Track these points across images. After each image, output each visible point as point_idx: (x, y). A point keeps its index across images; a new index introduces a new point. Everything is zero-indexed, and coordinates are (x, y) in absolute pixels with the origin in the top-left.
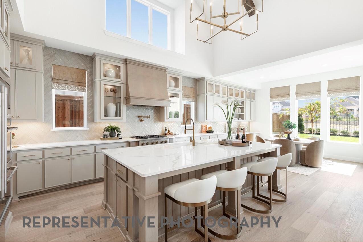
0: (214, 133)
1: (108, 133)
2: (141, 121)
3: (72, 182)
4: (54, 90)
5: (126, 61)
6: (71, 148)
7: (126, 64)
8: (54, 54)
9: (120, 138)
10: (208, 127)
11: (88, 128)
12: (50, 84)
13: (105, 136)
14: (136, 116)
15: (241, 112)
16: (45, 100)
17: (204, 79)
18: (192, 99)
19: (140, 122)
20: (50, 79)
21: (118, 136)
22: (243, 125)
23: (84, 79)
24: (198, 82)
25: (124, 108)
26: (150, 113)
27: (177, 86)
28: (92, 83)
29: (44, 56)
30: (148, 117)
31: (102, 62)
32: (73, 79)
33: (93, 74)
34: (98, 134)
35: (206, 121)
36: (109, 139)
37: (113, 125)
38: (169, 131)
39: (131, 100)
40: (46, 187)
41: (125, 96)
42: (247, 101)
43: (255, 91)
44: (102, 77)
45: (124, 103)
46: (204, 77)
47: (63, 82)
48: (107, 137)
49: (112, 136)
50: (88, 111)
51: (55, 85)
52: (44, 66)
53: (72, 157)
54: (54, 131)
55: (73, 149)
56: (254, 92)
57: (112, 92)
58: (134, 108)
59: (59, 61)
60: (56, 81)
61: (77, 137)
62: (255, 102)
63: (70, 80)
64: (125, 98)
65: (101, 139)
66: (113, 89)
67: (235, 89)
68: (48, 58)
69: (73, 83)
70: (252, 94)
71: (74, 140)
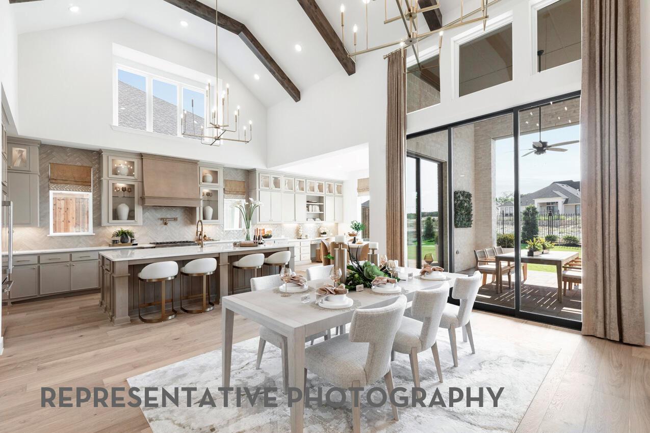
0: (271, 238)
1: (119, 238)
2: (166, 224)
3: (72, 290)
4: (51, 192)
5: (141, 156)
6: (71, 253)
7: (142, 159)
8: (52, 152)
9: (134, 245)
10: (266, 231)
11: (94, 233)
12: (47, 184)
13: (115, 242)
14: (159, 219)
15: (320, 211)
16: (40, 203)
17: (256, 171)
18: (243, 195)
19: (163, 225)
20: (47, 180)
21: (131, 242)
22: (324, 228)
23: (88, 177)
24: (249, 174)
25: (138, 211)
26: (178, 214)
27: (215, 180)
28: (99, 182)
29: (40, 154)
30: (175, 219)
31: (110, 158)
32: (74, 178)
33: (99, 171)
34: (106, 240)
35: (258, 222)
36: (120, 245)
37: (125, 229)
38: (205, 236)
39: (147, 200)
40: (41, 294)
41: (141, 196)
42: (328, 195)
43: (342, 182)
44: (111, 175)
45: (138, 204)
46: (255, 169)
47: (61, 182)
48: (116, 243)
49: (123, 241)
50: (93, 214)
51: (52, 186)
52: (40, 165)
53: (72, 263)
54: (51, 237)
55: (72, 255)
56: (341, 184)
57: (124, 191)
58: (155, 208)
59: (57, 159)
60: (54, 181)
61: (80, 243)
62: (342, 196)
63: (70, 179)
64: (141, 197)
65: (110, 246)
66: (125, 188)
67: (307, 181)
68: (44, 156)
69: (75, 183)
70: (338, 188)
71: (76, 247)
